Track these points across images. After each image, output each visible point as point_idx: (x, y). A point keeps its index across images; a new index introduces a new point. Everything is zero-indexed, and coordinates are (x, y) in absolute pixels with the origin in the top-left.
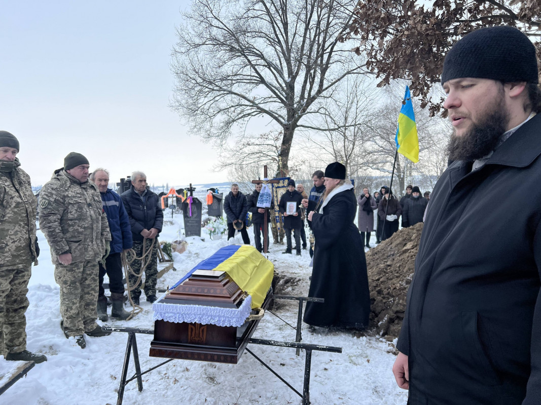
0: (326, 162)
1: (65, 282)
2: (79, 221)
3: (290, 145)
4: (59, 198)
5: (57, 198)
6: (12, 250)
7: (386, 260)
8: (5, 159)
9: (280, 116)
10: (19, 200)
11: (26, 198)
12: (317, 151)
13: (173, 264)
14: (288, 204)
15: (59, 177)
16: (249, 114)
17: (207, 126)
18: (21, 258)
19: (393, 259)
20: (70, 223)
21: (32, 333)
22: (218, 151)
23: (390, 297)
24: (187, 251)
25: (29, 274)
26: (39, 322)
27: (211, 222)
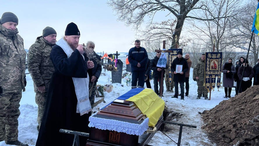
0: (205, 41)
1: (41, 103)
2: (50, 67)
3: (181, 29)
4: (39, 53)
5: (38, 53)
6: (12, 82)
7: (241, 106)
8: (10, 29)
9: (175, 10)
10: (17, 53)
11: (21, 52)
12: (198, 33)
13: (104, 98)
14: (177, 66)
15: (39, 41)
16: (155, 9)
17: (129, 16)
18: (16, 87)
19: (246, 105)
20: (45, 68)
21: (22, 131)
22: (135, 32)
23: (242, 130)
24: (112, 91)
25: (21, 96)
26: (26, 125)
27: (128, 75)
